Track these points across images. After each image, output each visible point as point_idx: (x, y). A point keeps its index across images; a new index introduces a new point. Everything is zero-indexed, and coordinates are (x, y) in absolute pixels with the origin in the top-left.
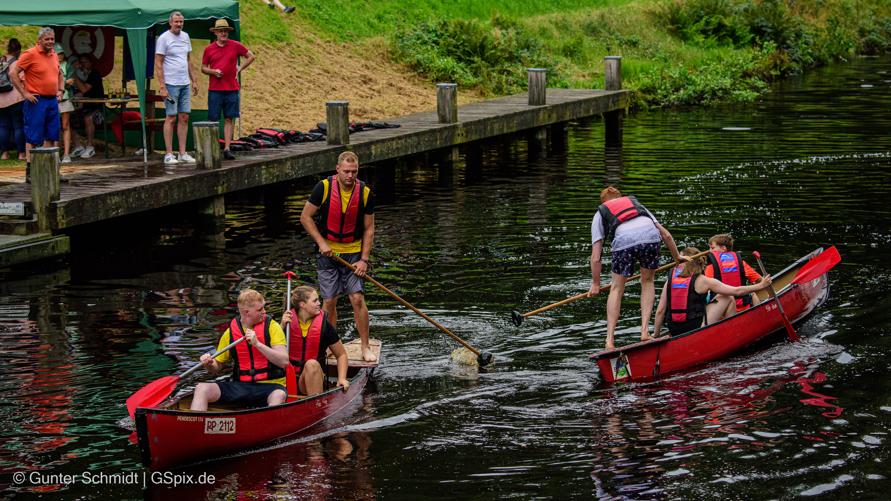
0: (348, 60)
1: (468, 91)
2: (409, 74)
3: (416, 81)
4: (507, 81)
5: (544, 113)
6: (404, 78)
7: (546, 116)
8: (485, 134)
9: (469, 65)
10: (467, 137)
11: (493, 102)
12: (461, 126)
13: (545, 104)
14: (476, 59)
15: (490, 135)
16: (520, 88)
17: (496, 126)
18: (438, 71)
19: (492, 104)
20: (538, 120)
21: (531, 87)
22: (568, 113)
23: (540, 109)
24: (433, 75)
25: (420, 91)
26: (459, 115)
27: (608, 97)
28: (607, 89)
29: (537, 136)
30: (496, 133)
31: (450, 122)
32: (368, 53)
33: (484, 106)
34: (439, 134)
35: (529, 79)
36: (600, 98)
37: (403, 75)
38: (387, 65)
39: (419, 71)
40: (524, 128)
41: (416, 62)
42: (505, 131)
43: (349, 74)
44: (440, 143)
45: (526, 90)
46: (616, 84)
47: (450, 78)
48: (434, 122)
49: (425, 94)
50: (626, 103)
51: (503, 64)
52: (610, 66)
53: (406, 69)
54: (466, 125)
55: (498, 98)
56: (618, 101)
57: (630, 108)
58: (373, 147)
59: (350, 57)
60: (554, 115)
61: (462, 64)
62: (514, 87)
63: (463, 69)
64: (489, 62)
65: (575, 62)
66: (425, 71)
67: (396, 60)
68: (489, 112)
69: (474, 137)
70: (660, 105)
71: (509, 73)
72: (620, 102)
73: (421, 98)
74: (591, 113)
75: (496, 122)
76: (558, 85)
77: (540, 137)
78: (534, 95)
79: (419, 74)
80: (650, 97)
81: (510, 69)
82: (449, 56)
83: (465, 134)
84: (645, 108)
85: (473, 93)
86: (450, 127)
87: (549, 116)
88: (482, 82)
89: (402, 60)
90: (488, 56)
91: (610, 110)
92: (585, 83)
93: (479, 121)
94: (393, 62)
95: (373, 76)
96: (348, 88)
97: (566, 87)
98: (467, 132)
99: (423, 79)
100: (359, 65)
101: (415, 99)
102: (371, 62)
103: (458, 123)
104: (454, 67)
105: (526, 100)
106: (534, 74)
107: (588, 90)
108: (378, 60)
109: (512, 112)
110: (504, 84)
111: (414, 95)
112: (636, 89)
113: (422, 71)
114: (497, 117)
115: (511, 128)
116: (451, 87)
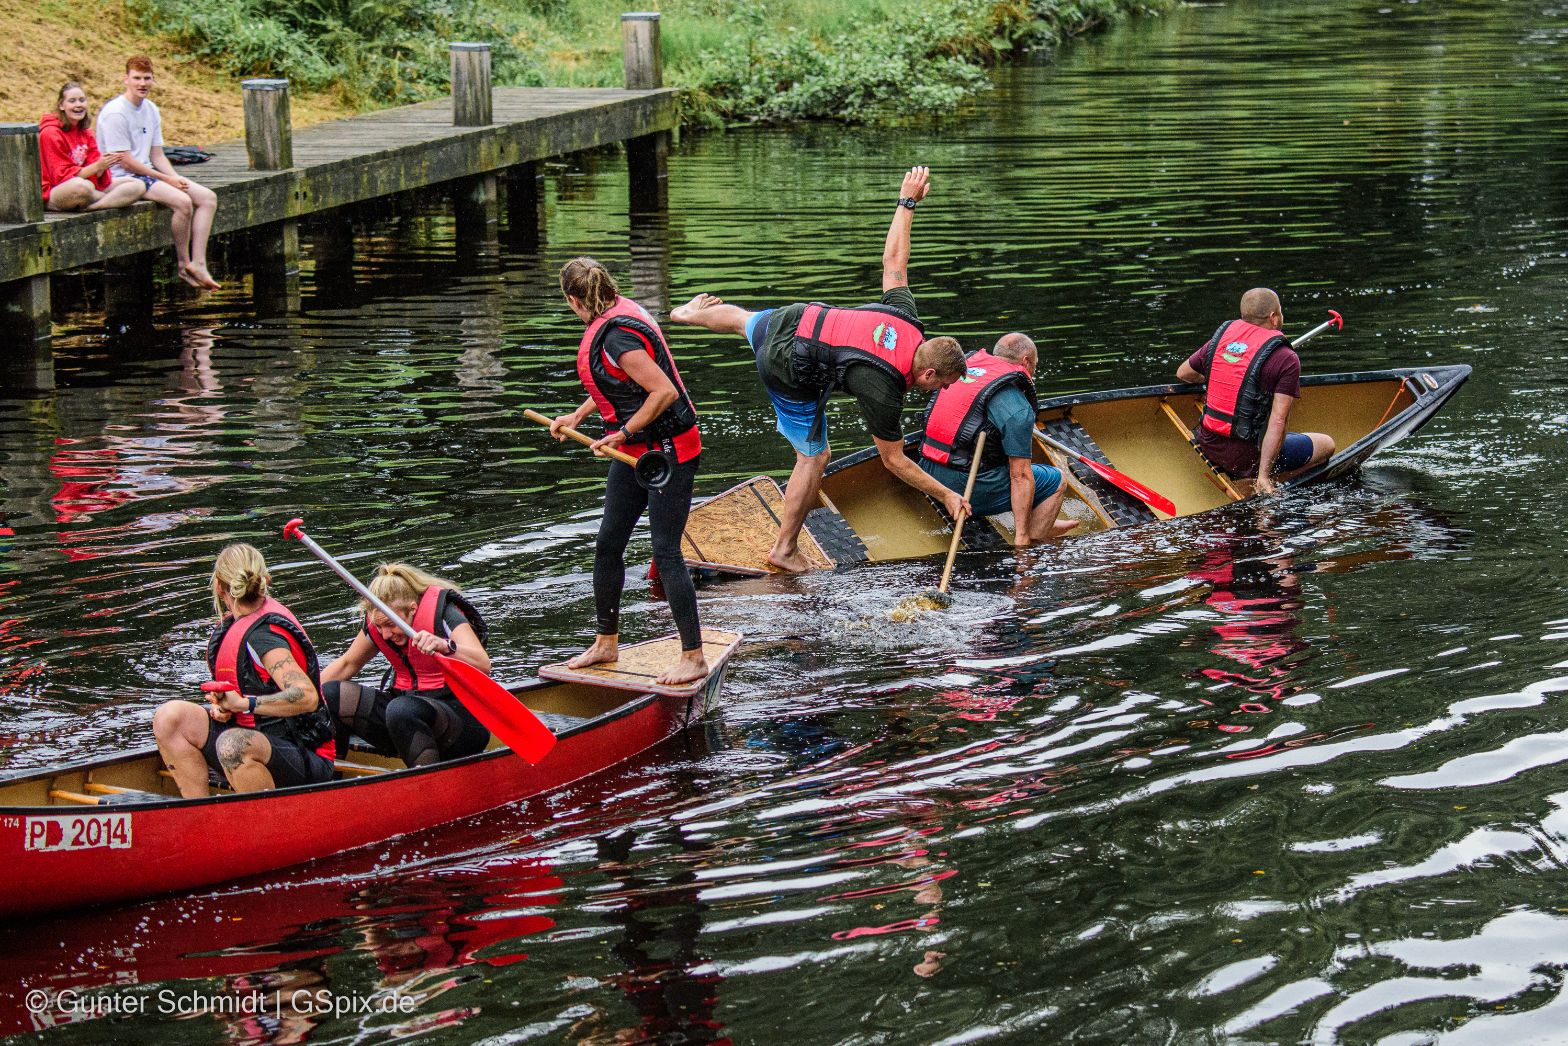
0: (35, 28)
1: (316, 95)
2: (178, 59)
3: (195, 75)
4: (402, 72)
5: (490, 143)
6: (167, 69)
7: (495, 150)
8: (356, 193)
9: (316, 35)
10: (316, 199)
11: (373, 120)
12: (302, 176)
13: (491, 123)
14: (330, 23)
15: (368, 196)
16: (433, 88)
17: (382, 174)
18: (245, 50)
19: (372, 125)
20: (475, 160)
21: (458, 86)
22: (544, 143)
23: (480, 134)
24: (233, 61)
25: (206, 97)
26: (295, 151)
27: (632, 104)
28: (629, 87)
29: (474, 196)
30: (382, 190)
31: (275, 168)
32: (81, 12)
33: (352, 129)
34: (250, 195)
35: (453, 68)
36: (614, 106)
37: (165, 61)
38: (127, 39)
39: (200, 52)
40: (446, 177)
41: (192, 31)
42: (403, 185)
43: (37, 60)
44: (255, 215)
45: (448, 91)
46: (650, 76)
47: (272, 66)
48: (239, 169)
49: (216, 103)
50: (674, 117)
51: (392, 34)
52: (635, 35)
53: (171, 48)
54: (311, 173)
55: (384, 110)
56: (655, 112)
57: (682, 128)
58: (100, 227)
59: (39, 22)
60: (513, 148)
61: (299, 35)
62: (421, 86)
63: (301, 47)
64: (360, 30)
65: (557, 27)
66: (214, 50)
67: (146, 28)
68: (365, 143)
69: (333, 201)
70: (748, 120)
71: (407, 53)
72: (659, 116)
73: (207, 114)
74: (596, 141)
75: (381, 166)
76: (519, 79)
77: (482, 197)
78: (466, 102)
79: (201, 58)
80: (727, 104)
81: (409, 45)
82: (269, 16)
83: (310, 194)
84: (717, 129)
85: (326, 100)
86: (276, 177)
87: (502, 151)
88: (346, 76)
89: (160, 27)
90: (357, 17)
91: (637, 133)
92: (580, 75)
93: (343, 164)
94: (139, 32)
95: (93, 65)
96: (37, 92)
97: (538, 84)
98: (315, 189)
99: (211, 71)
100: (61, 40)
101: (194, 115)
102: (88, 32)
103: (293, 170)
104: (280, 42)
105: (450, 115)
106: (463, 56)
107: (586, 90)
108: (106, 27)
109: (416, 142)
110: (396, 78)
111: (191, 107)
112: (694, 86)
113: (207, 51)
114: (384, 155)
115: (417, 178)
116: (276, 88)
